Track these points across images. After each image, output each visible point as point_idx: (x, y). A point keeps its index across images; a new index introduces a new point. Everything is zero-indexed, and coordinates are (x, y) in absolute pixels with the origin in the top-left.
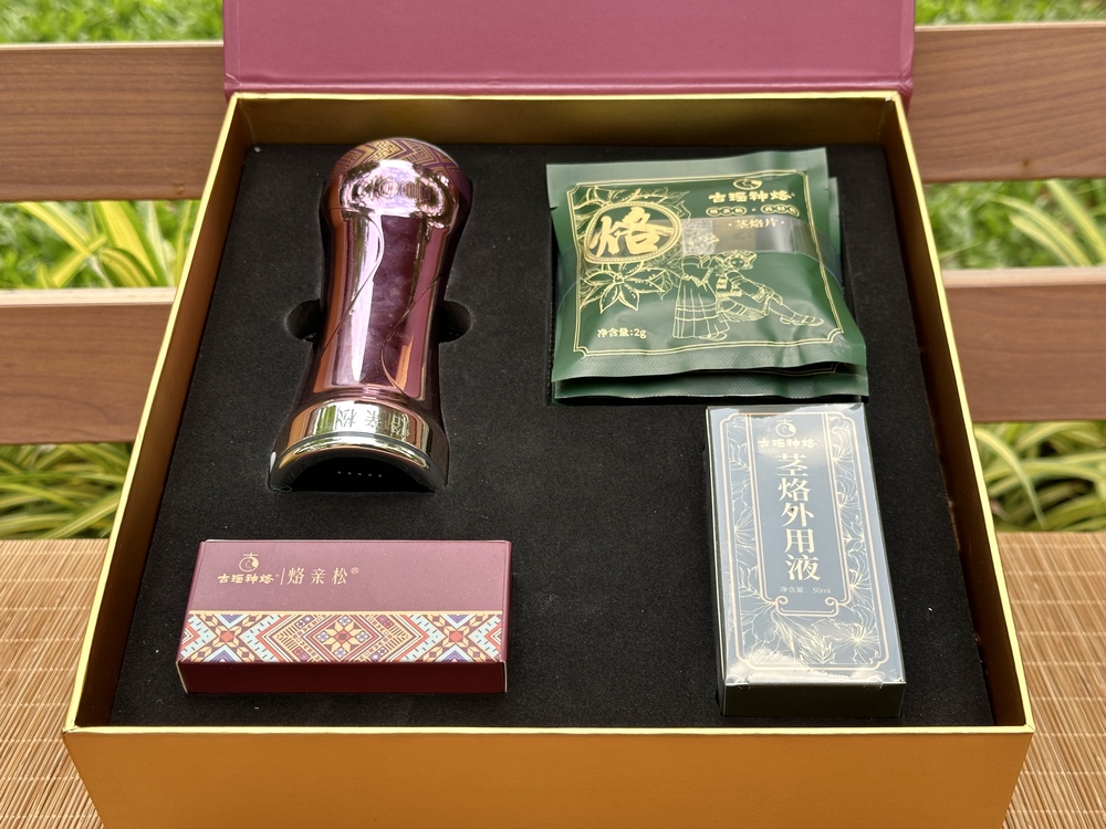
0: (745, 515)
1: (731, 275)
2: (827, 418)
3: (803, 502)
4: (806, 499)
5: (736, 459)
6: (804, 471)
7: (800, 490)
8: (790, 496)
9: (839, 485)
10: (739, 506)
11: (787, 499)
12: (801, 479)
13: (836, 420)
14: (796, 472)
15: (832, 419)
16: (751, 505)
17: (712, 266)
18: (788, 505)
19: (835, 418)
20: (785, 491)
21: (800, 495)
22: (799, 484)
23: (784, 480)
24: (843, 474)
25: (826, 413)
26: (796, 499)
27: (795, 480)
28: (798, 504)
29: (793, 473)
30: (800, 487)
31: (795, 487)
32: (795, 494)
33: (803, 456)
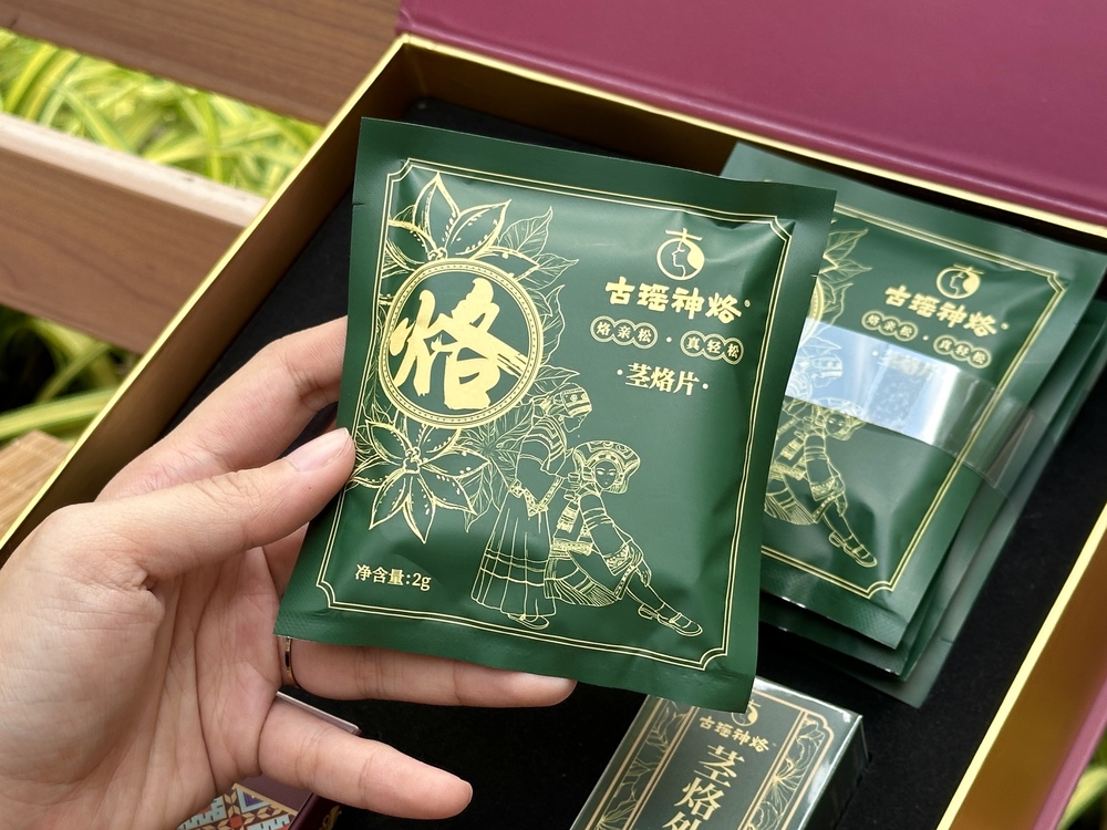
0: (623, 808)
1: (814, 441)
2: (805, 718)
3: (700, 818)
4: (706, 817)
5: (661, 731)
6: (730, 779)
7: (709, 803)
8: (691, 805)
9: (759, 813)
10: (625, 794)
11: (686, 809)
12: (719, 787)
13: (813, 727)
14: (719, 777)
15: (810, 723)
16: (638, 798)
17: (801, 415)
18: (680, 815)
19: (814, 722)
20: (688, 797)
21: (703, 810)
22: (712, 793)
23: (698, 780)
24: (773, 802)
25: (808, 712)
26: (694, 812)
27: (711, 787)
28: (691, 819)
29: (714, 776)
30: (711, 798)
31: (705, 795)
32: (699, 804)
33: (741, 759)
